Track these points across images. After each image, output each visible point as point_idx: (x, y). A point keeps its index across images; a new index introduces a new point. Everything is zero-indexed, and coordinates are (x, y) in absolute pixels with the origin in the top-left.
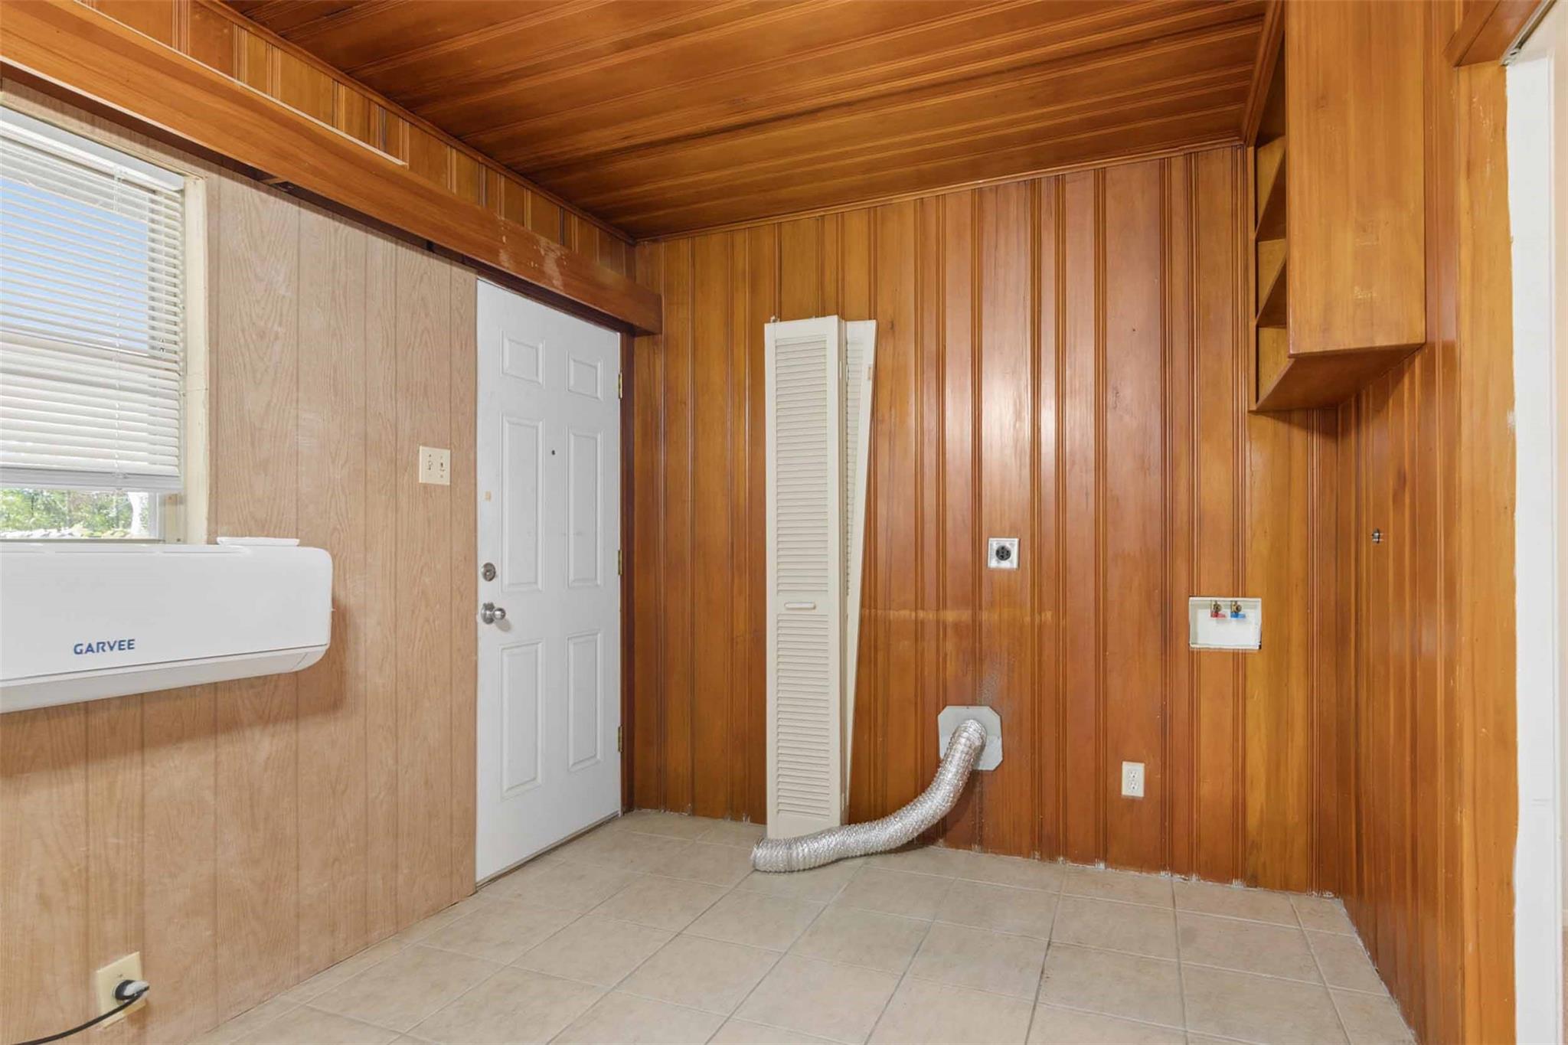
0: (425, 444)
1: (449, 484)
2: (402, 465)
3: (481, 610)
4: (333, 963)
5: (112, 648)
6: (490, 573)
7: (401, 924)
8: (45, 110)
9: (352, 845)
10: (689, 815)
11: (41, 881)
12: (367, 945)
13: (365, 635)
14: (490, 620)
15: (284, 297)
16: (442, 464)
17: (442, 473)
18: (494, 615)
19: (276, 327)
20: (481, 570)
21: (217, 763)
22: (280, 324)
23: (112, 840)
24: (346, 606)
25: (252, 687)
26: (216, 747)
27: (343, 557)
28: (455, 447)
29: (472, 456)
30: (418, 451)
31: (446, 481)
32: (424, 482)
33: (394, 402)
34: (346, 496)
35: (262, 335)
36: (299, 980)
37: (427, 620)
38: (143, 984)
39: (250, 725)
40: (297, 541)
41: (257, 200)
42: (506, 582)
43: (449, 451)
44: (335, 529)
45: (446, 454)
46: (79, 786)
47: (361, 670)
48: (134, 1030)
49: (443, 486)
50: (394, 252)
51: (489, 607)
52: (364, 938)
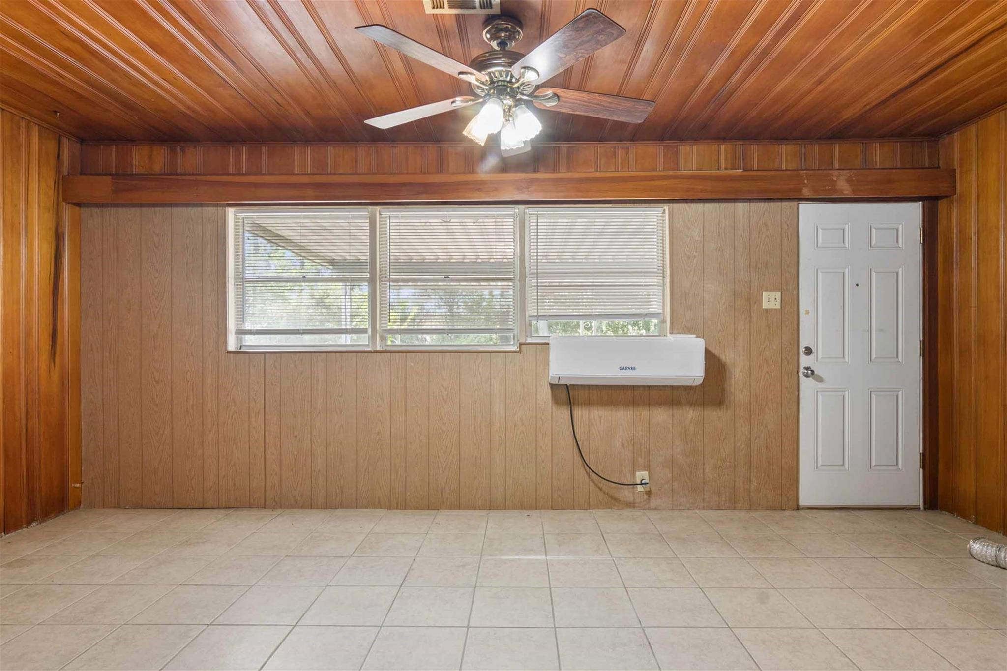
0: (766, 291)
1: (780, 308)
2: (753, 300)
3: (802, 370)
4: (719, 508)
5: (629, 369)
6: (809, 351)
7: (752, 506)
8: (622, 205)
9: (727, 463)
10: (973, 523)
11: (622, 439)
12: (735, 508)
13: (734, 375)
14: (807, 376)
15: (698, 241)
16: (776, 299)
17: (776, 303)
18: (810, 373)
19: (695, 253)
20: (802, 350)
21: (673, 416)
22: (696, 252)
23: (641, 433)
24: (725, 363)
25: (686, 390)
26: (673, 410)
27: (724, 343)
28: (784, 289)
29: (795, 292)
30: (762, 294)
31: (778, 306)
32: (766, 308)
33: (749, 273)
34: (725, 317)
35: (689, 258)
36: (704, 508)
37: (768, 372)
38: (647, 481)
39: (685, 405)
40: (695, 336)
41: (687, 207)
42: (820, 356)
43: (780, 292)
44: (720, 330)
45: (778, 294)
46: (632, 412)
47: (733, 390)
48: (646, 497)
49: (776, 309)
50: (749, 206)
51: (807, 368)
52: (733, 505)
